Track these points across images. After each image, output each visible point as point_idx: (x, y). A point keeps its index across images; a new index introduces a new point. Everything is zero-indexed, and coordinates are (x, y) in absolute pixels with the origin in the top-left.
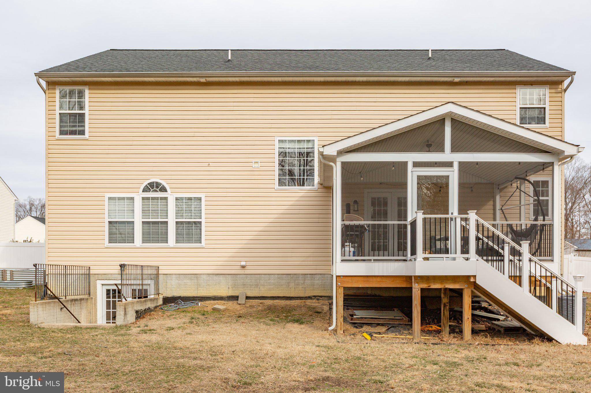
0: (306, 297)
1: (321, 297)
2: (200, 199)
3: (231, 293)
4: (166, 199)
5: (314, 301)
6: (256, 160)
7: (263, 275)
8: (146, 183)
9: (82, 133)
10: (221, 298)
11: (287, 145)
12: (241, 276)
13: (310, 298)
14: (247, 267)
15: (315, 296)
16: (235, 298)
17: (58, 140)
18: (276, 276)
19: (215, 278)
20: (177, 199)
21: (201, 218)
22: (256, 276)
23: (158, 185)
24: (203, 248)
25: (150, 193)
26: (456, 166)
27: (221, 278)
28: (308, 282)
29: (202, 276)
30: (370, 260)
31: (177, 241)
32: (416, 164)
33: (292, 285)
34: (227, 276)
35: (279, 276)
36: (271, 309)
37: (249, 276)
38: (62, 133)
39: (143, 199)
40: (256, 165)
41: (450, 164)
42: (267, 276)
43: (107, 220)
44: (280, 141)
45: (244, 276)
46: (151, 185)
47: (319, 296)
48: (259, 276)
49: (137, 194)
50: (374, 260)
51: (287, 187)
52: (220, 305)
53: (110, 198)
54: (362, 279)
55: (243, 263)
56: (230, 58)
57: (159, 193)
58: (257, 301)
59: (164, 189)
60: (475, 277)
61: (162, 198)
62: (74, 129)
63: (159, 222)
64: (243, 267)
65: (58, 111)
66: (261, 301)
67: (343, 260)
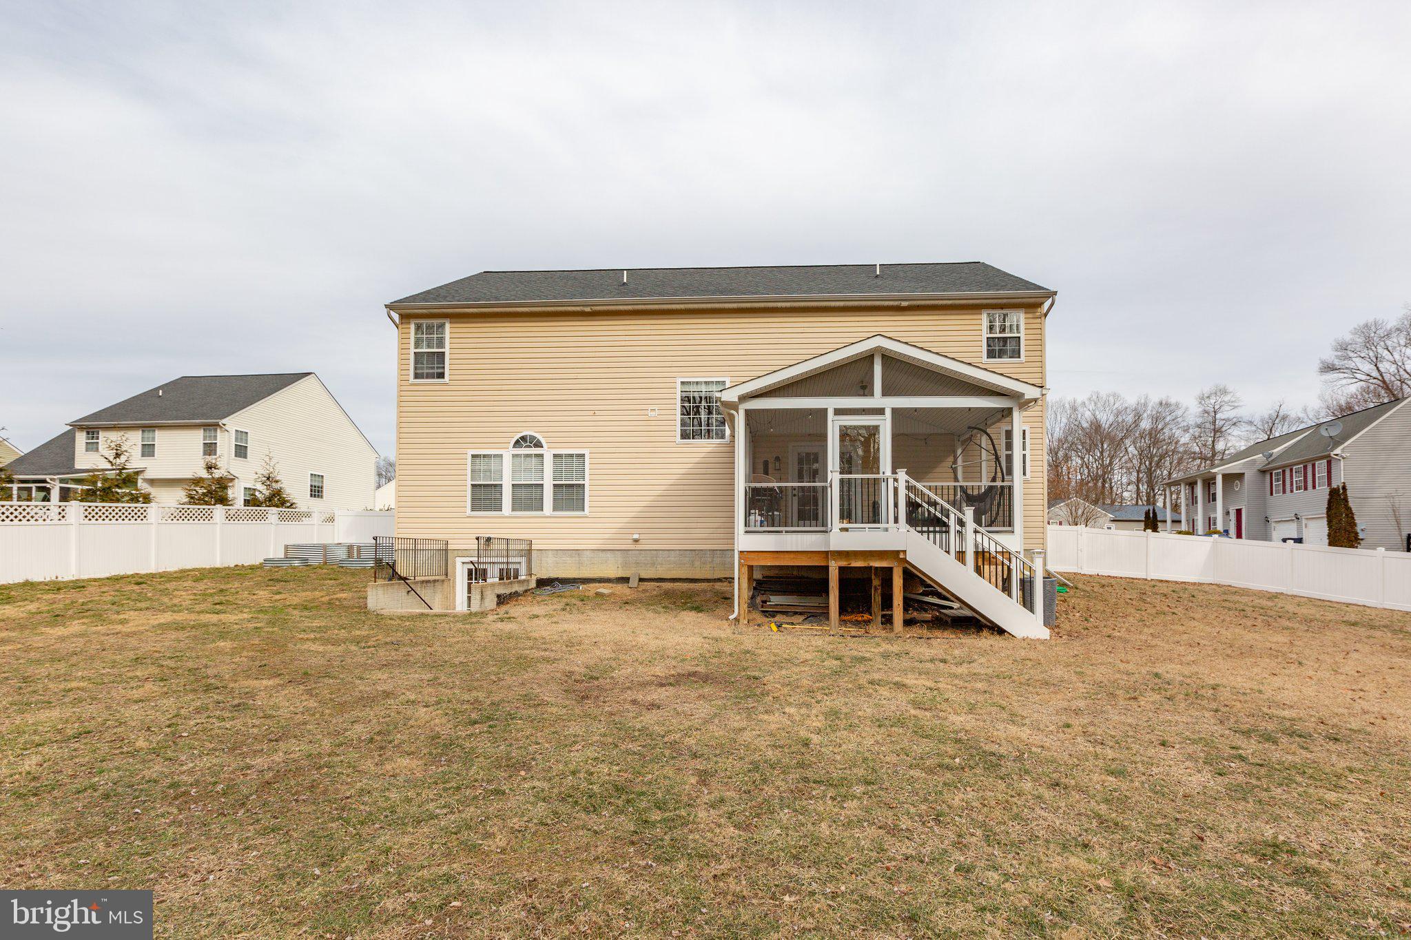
2: (583, 456)
3: (620, 574)
4: (542, 456)
5: (725, 584)
6: (653, 407)
7: (660, 552)
8: (517, 436)
9: (441, 375)
10: (608, 580)
11: (692, 388)
12: (633, 552)
13: (719, 580)
14: (640, 542)
15: (726, 578)
16: (625, 580)
17: (412, 385)
18: (677, 552)
19: (601, 554)
20: (555, 456)
21: (584, 479)
22: (653, 552)
23: (532, 438)
24: (587, 517)
25: (523, 449)
26: (888, 413)
27: (609, 554)
28: (717, 560)
29: (585, 552)
30: (782, 532)
31: (555, 509)
32: (838, 412)
33: (697, 564)
34: (617, 552)
35: (681, 552)
36: (667, 594)
37: (643, 552)
38: (417, 376)
39: (514, 456)
40: (653, 413)
41: (880, 411)
42: (666, 552)
43: (469, 482)
44: (683, 383)
45: (637, 552)
46: (523, 438)
49: (507, 450)
50: (787, 532)
51: (691, 440)
52: (604, 589)
53: (473, 456)
54: (768, 555)
55: (636, 536)
56: (625, 281)
57: (534, 448)
58: (653, 583)
59: (539, 444)
60: (905, 552)
61: (537, 456)
62: (431, 371)
63: (532, 484)
64: (636, 541)
65: (413, 350)
66: (658, 584)
67: (746, 532)
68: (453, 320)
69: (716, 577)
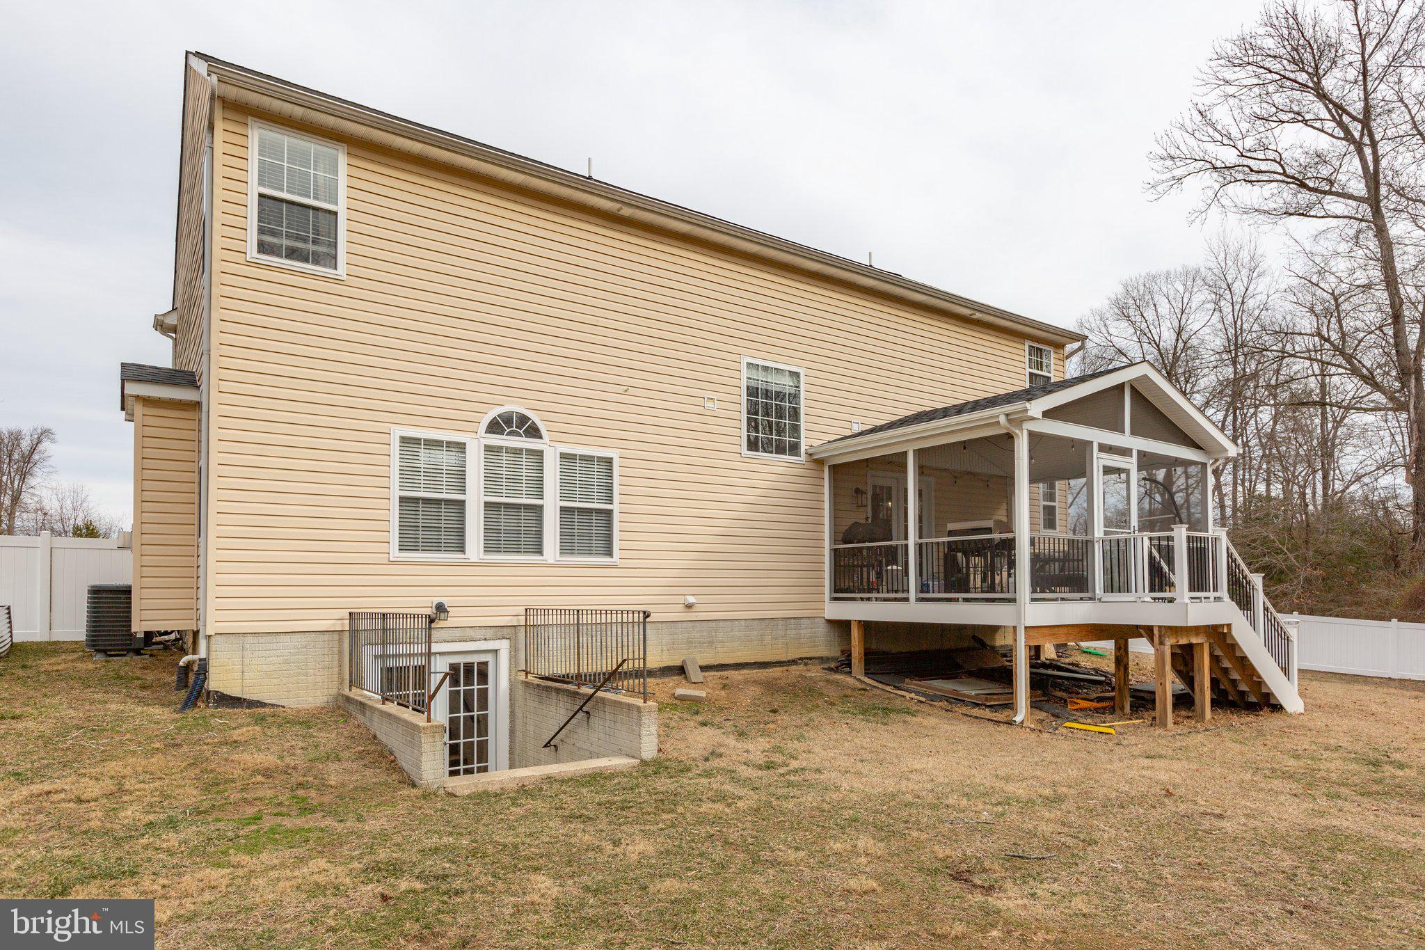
0: (789, 661)
1: (810, 659)
2: (608, 462)
3: (667, 661)
4: (539, 454)
5: (801, 667)
6: (711, 395)
7: (721, 623)
8: (494, 412)
9: (328, 260)
11: (761, 376)
12: (685, 625)
13: (794, 662)
14: (697, 608)
15: (801, 659)
16: (681, 670)
17: (253, 264)
18: (743, 623)
20: (564, 456)
21: (610, 501)
22: (710, 623)
23: (523, 419)
24: (616, 567)
25: (504, 437)
26: (1135, 453)
27: (649, 629)
28: (792, 633)
31: (564, 551)
33: (768, 639)
34: (660, 625)
35: (748, 622)
37: (697, 624)
39: (489, 449)
40: (709, 404)
42: (728, 623)
43: (396, 492)
44: (750, 366)
45: (690, 624)
46: (506, 418)
47: (807, 658)
48: (714, 623)
49: (474, 435)
51: (759, 453)
53: (405, 440)
55: (691, 599)
57: (524, 439)
58: (712, 673)
59: (534, 432)
60: (1229, 626)
61: (529, 452)
62: (300, 246)
63: (520, 505)
64: (689, 607)
65: (254, 189)
66: (719, 674)
67: (1033, 600)
68: (354, 151)
69: (790, 657)
